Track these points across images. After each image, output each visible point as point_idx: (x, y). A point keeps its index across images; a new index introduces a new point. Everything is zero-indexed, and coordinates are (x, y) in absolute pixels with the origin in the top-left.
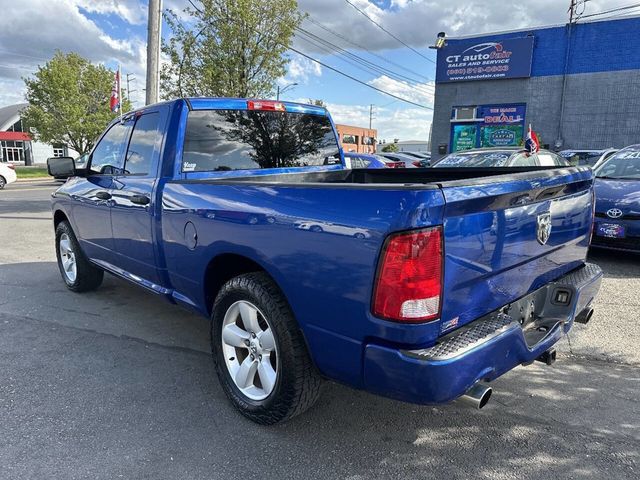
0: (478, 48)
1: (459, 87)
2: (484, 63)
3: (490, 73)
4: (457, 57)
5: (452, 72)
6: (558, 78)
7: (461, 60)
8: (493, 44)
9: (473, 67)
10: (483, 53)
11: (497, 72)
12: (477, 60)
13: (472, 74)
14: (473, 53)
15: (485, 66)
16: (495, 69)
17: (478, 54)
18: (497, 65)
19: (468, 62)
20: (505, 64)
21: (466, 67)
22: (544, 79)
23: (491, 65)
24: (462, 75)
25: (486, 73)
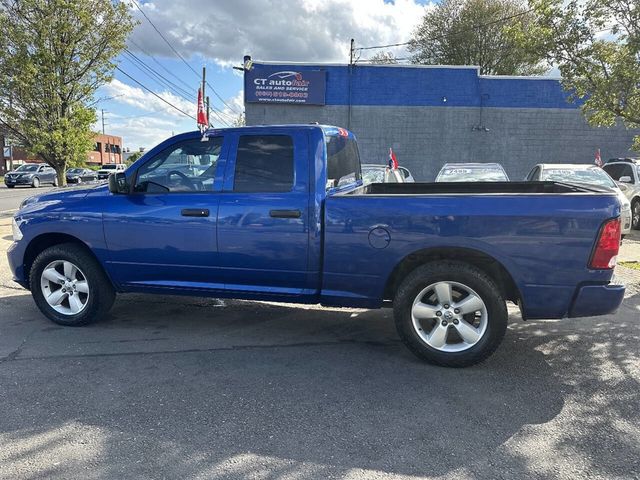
0: (282, 75)
1: (267, 107)
2: (288, 89)
3: (294, 98)
4: (264, 80)
5: (259, 93)
6: (345, 107)
7: (267, 84)
8: (294, 73)
9: (279, 91)
10: (286, 80)
11: (299, 98)
12: (282, 86)
13: (278, 97)
14: (276, 78)
15: (288, 92)
16: (296, 95)
17: (281, 80)
18: (299, 91)
19: (274, 86)
20: (304, 92)
21: (272, 91)
22: (335, 107)
23: (294, 91)
24: (269, 97)
25: (290, 98)
